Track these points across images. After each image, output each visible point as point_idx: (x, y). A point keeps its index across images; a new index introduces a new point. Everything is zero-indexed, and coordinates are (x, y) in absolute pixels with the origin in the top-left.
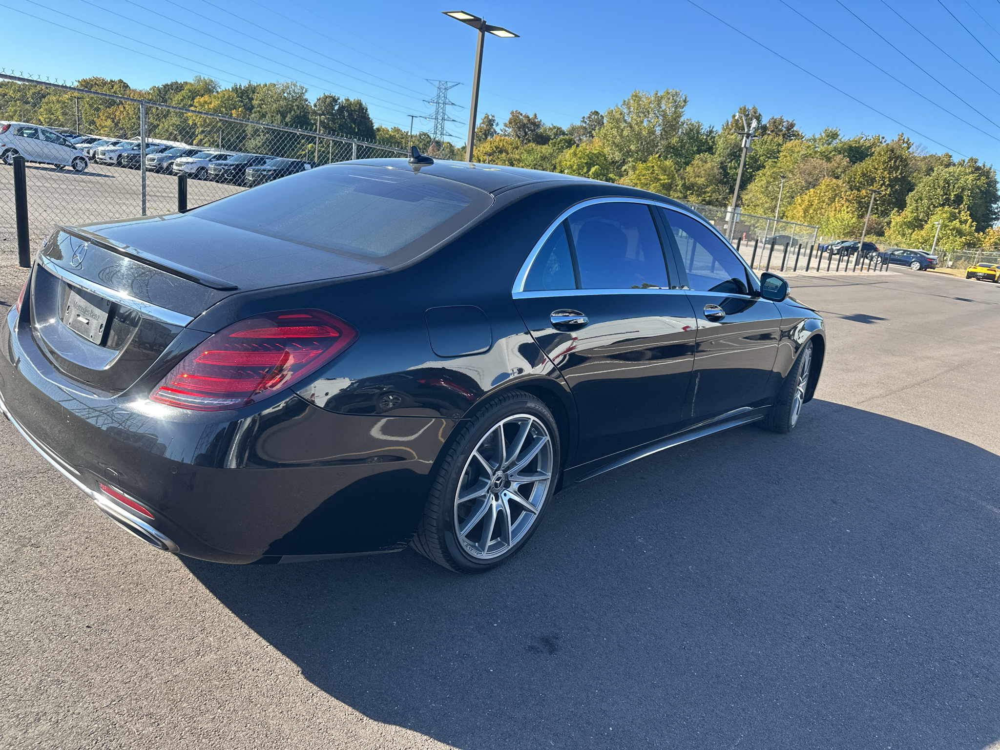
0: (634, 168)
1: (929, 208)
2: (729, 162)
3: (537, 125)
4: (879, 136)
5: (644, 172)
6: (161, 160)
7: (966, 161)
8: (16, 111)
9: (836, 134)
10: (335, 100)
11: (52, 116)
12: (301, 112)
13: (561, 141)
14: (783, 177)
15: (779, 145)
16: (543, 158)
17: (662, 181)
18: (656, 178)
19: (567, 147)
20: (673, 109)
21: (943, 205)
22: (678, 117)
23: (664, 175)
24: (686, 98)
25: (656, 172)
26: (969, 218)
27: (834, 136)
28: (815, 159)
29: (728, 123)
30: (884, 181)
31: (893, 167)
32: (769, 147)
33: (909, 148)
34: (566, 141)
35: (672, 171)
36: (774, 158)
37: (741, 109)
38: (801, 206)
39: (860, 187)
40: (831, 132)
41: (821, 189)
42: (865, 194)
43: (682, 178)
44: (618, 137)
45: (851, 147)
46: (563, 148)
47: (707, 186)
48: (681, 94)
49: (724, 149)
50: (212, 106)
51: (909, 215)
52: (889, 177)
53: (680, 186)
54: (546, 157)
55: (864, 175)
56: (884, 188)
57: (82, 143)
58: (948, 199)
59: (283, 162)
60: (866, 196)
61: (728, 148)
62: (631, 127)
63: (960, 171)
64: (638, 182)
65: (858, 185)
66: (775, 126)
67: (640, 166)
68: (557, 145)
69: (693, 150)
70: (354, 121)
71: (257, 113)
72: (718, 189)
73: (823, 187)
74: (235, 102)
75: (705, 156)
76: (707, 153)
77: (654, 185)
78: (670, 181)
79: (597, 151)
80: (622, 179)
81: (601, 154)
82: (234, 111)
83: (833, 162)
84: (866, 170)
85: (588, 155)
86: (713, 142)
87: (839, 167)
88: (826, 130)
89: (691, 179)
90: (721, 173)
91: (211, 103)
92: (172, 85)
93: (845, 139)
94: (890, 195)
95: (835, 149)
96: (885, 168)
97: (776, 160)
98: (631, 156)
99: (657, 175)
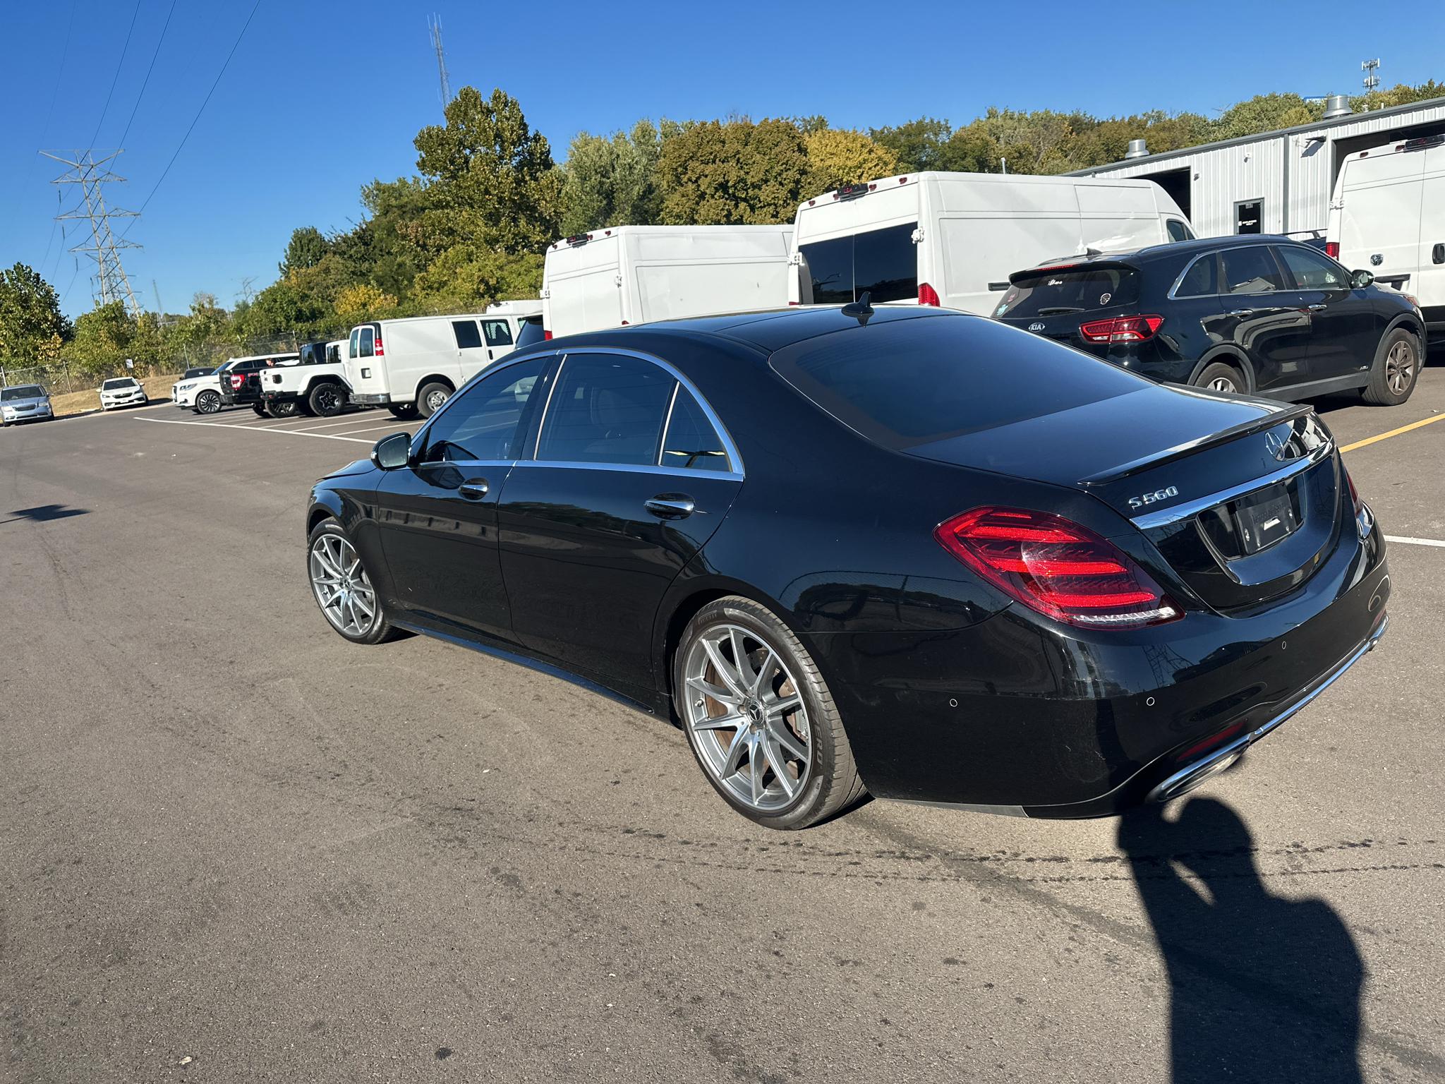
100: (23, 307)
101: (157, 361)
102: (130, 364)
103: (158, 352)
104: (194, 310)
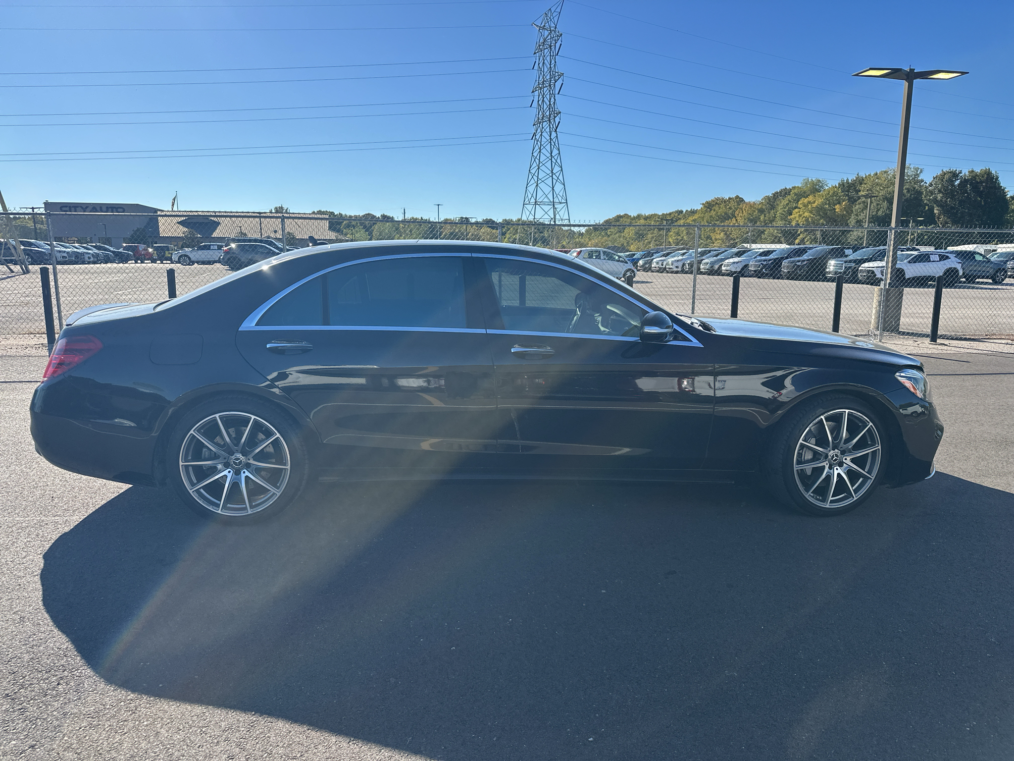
6: (713, 264)
8: (653, 237)
10: (955, 175)
11: (679, 237)
12: (911, 195)
50: (814, 205)
57: (661, 257)
59: (822, 250)
70: (980, 194)
71: (862, 204)
74: (840, 197)
82: (837, 207)
91: (814, 202)
92: (781, 192)
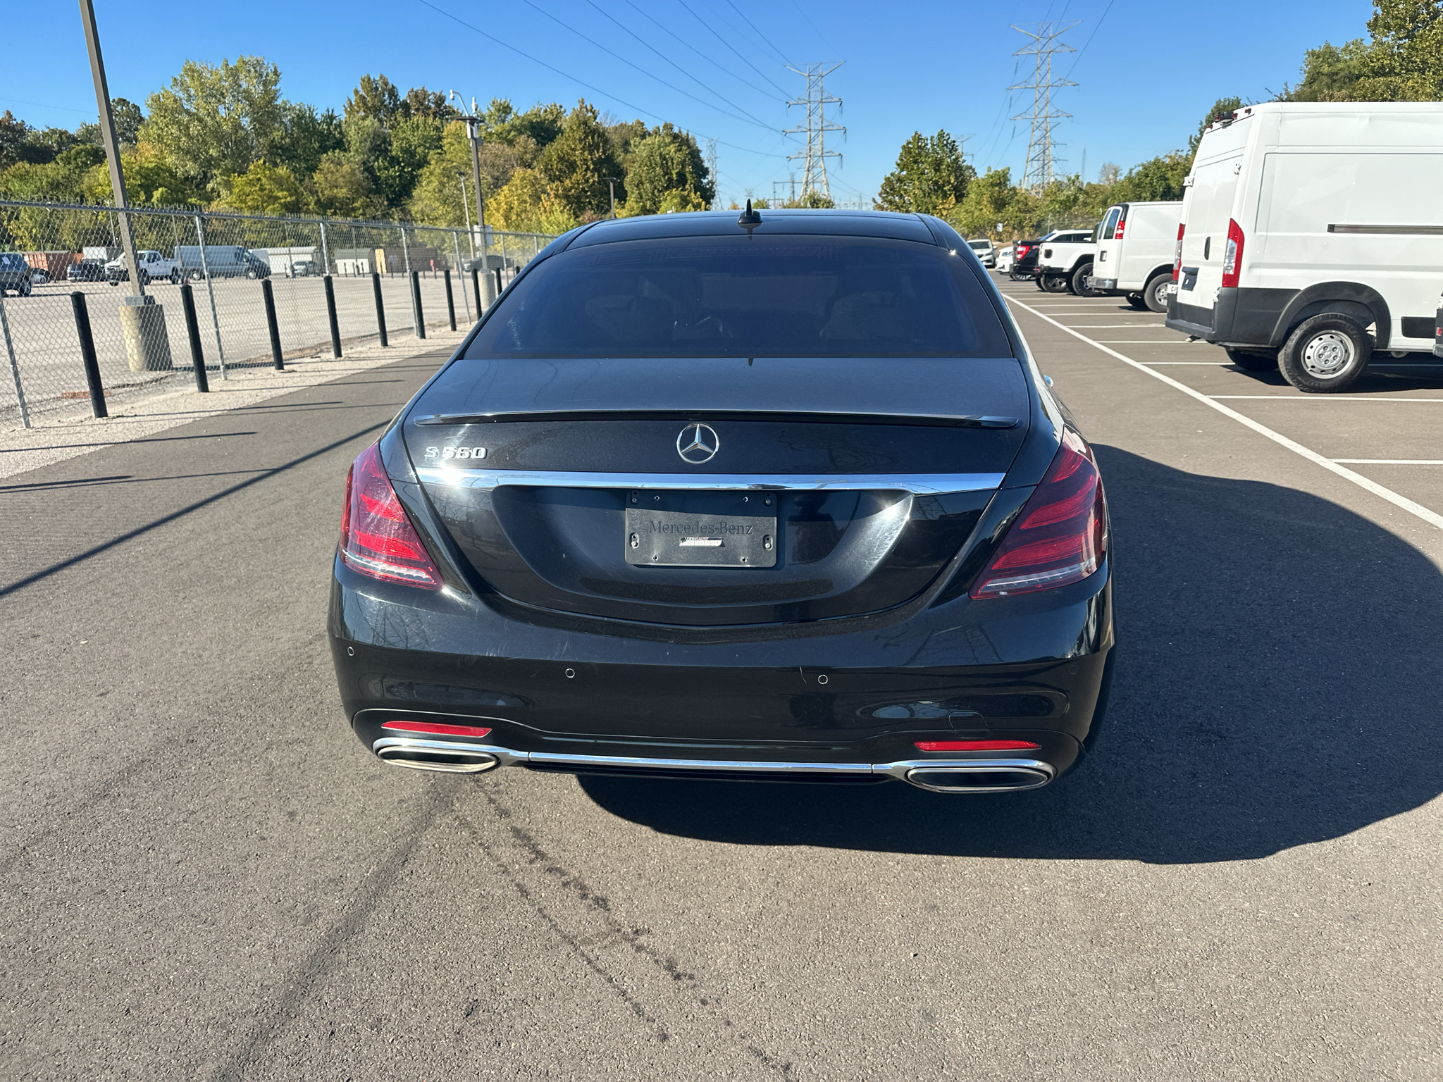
0: (228, 185)
1: (653, 193)
2: (374, 161)
3: (20, 131)
4: (555, 105)
5: (247, 189)
7: (661, 128)
9: (508, 106)
13: (78, 153)
14: (461, 174)
15: (437, 129)
16: (55, 185)
17: (282, 201)
18: (270, 197)
19: (94, 163)
20: (261, 88)
21: (667, 188)
22: (273, 98)
23: (282, 190)
24: (275, 69)
25: (268, 187)
26: (701, 200)
27: (506, 110)
28: (493, 144)
29: (351, 103)
30: (586, 164)
31: (592, 146)
32: (425, 133)
33: (595, 118)
34: (88, 153)
35: (293, 183)
36: (437, 147)
37: (363, 80)
38: (499, 212)
39: (560, 176)
40: (501, 104)
41: (516, 185)
42: (570, 185)
43: (313, 192)
44: (184, 139)
45: (531, 122)
46: (86, 164)
47: (354, 200)
48: (266, 63)
49: (361, 142)
51: (635, 206)
52: (592, 159)
53: (312, 204)
54: (58, 183)
55: (561, 159)
56: (589, 174)
58: (670, 180)
60: (572, 188)
61: (366, 140)
62: (200, 120)
63: (659, 141)
64: (243, 206)
65: (557, 173)
66: (419, 101)
67: (238, 180)
68: (73, 162)
69: (314, 148)
72: (372, 202)
73: (518, 182)
75: (336, 155)
76: (337, 151)
77: (271, 207)
78: (294, 198)
79: (153, 165)
80: (214, 204)
81: (159, 170)
83: (517, 146)
84: (562, 152)
85: (138, 173)
86: (341, 133)
87: (526, 152)
88: (494, 103)
89: (326, 192)
90: (367, 178)
93: (521, 114)
94: (599, 183)
95: (513, 127)
96: (584, 147)
97: (439, 151)
98: (217, 166)
99: (271, 191)
100: (934, 169)
101: (1023, 227)
102: (1000, 228)
103: (1025, 219)
104: (1069, 180)
